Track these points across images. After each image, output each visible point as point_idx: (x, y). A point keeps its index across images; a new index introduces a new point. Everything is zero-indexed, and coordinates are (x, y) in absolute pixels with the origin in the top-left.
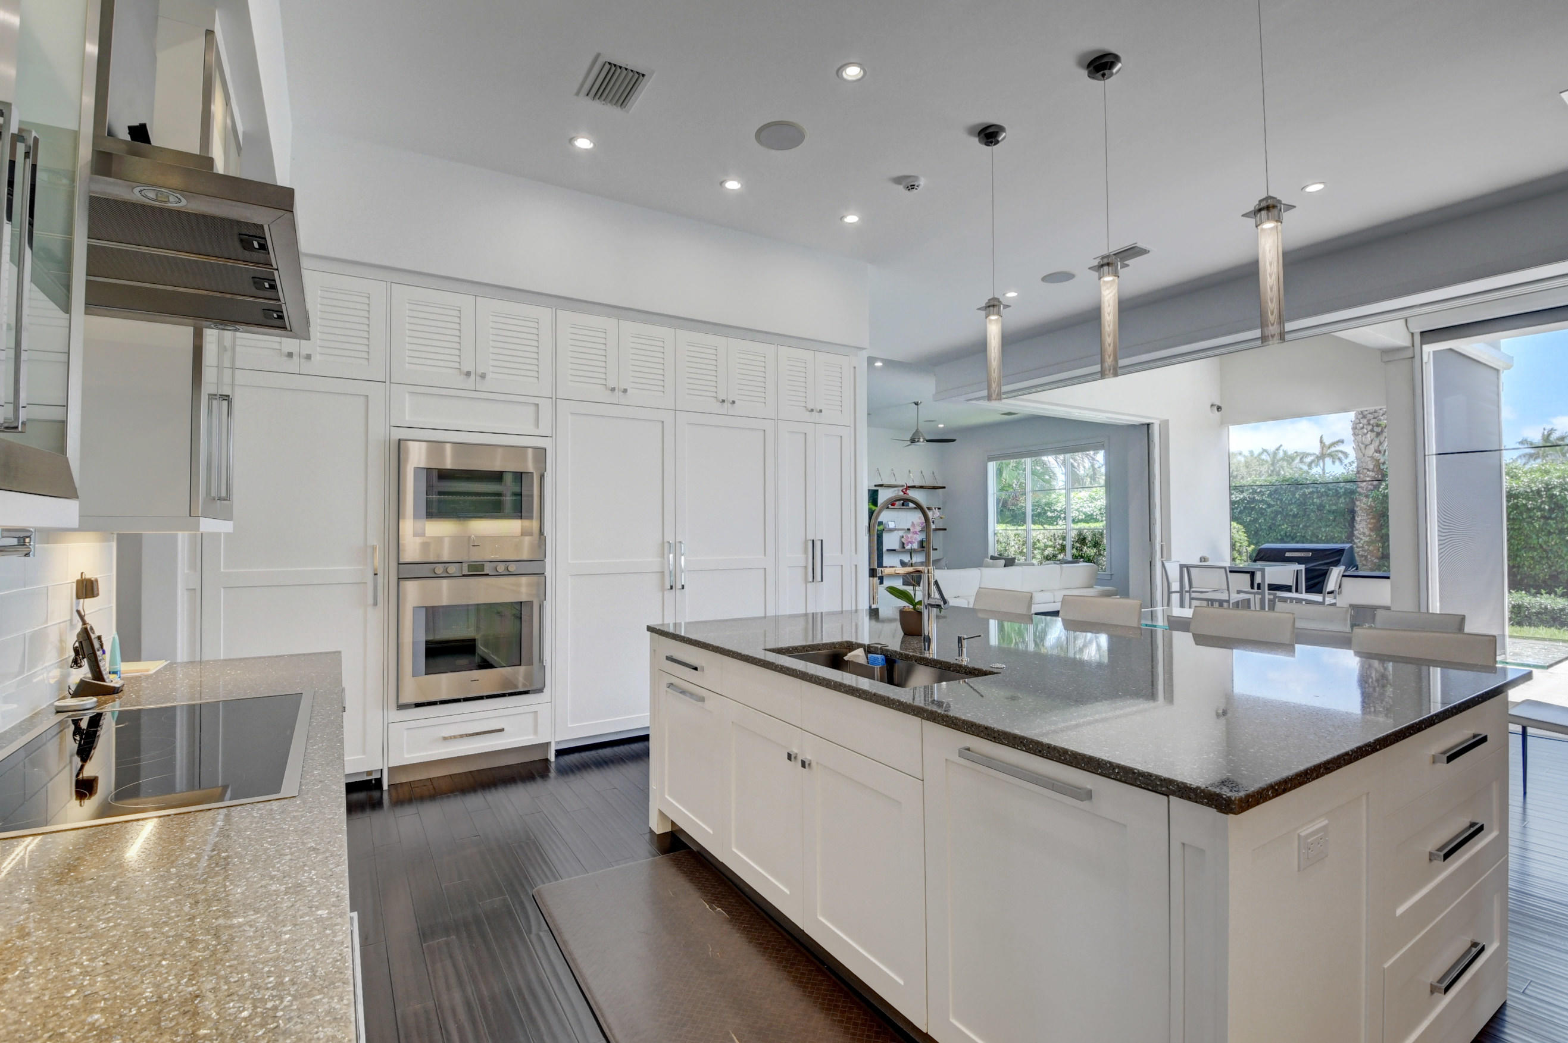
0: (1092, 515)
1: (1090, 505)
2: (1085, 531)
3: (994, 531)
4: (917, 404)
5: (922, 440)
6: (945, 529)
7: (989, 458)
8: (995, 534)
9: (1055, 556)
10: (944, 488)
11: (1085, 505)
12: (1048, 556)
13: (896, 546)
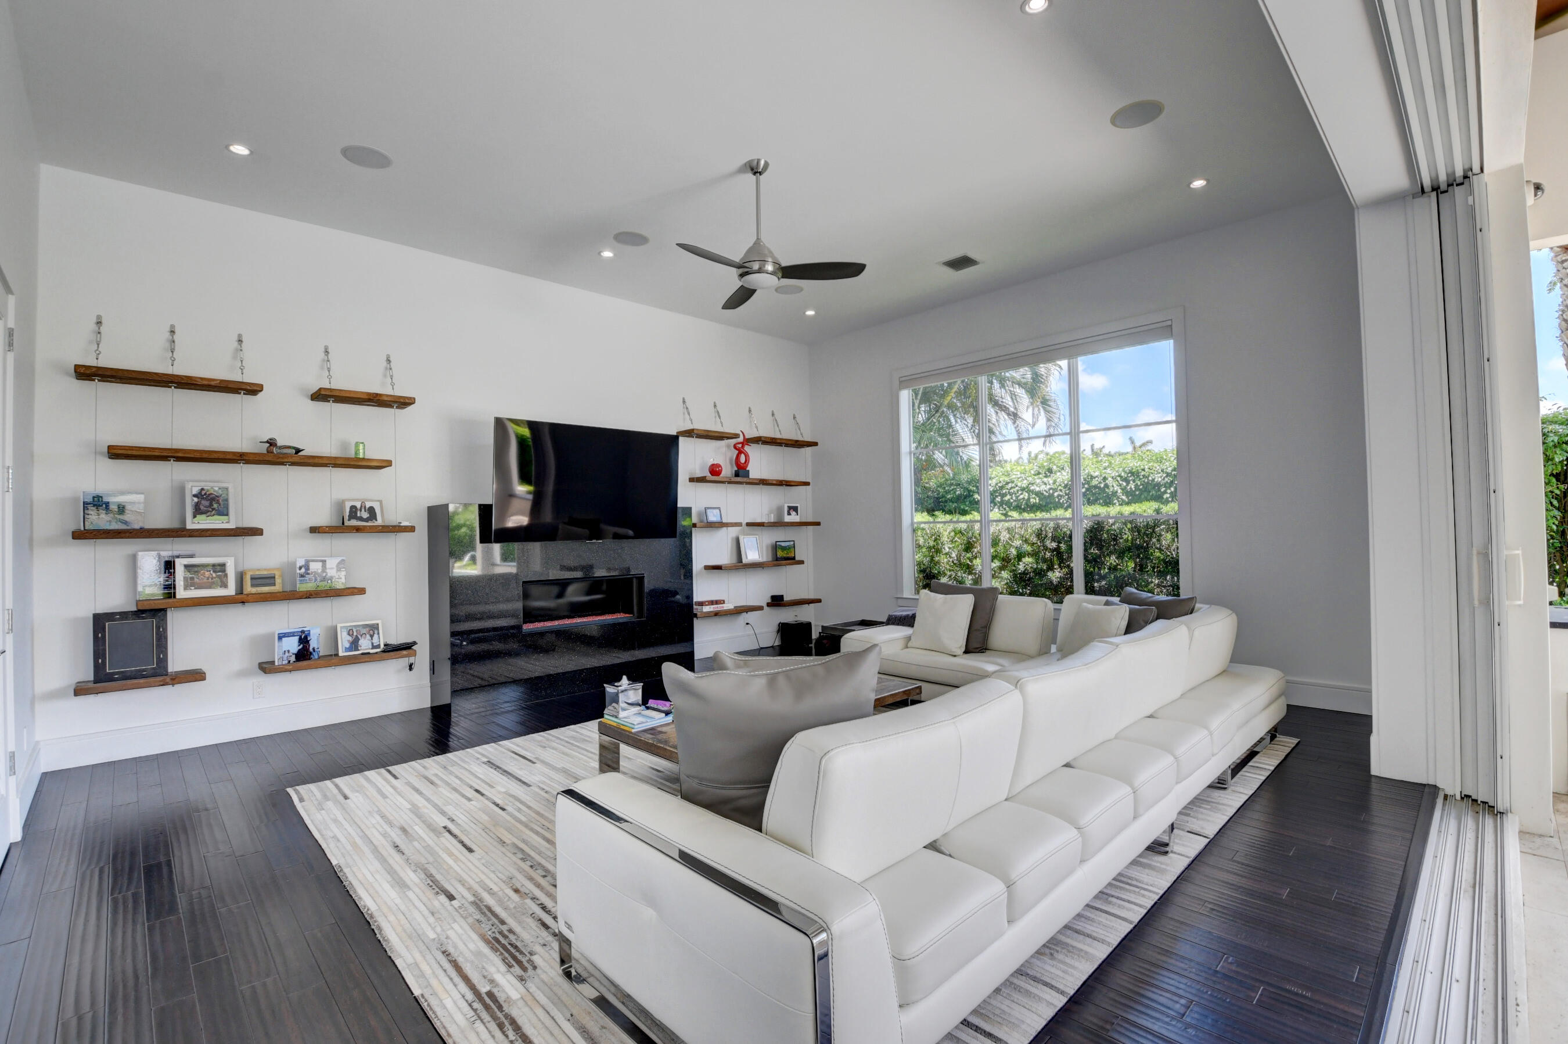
0: (1051, 496)
1: (1045, 480)
2: (1111, 521)
3: (912, 523)
4: (755, 170)
5: (770, 267)
6: (818, 524)
7: (901, 382)
8: (914, 531)
9: (1040, 573)
10: (815, 444)
11: (1038, 481)
12: (1024, 573)
13: (725, 558)
